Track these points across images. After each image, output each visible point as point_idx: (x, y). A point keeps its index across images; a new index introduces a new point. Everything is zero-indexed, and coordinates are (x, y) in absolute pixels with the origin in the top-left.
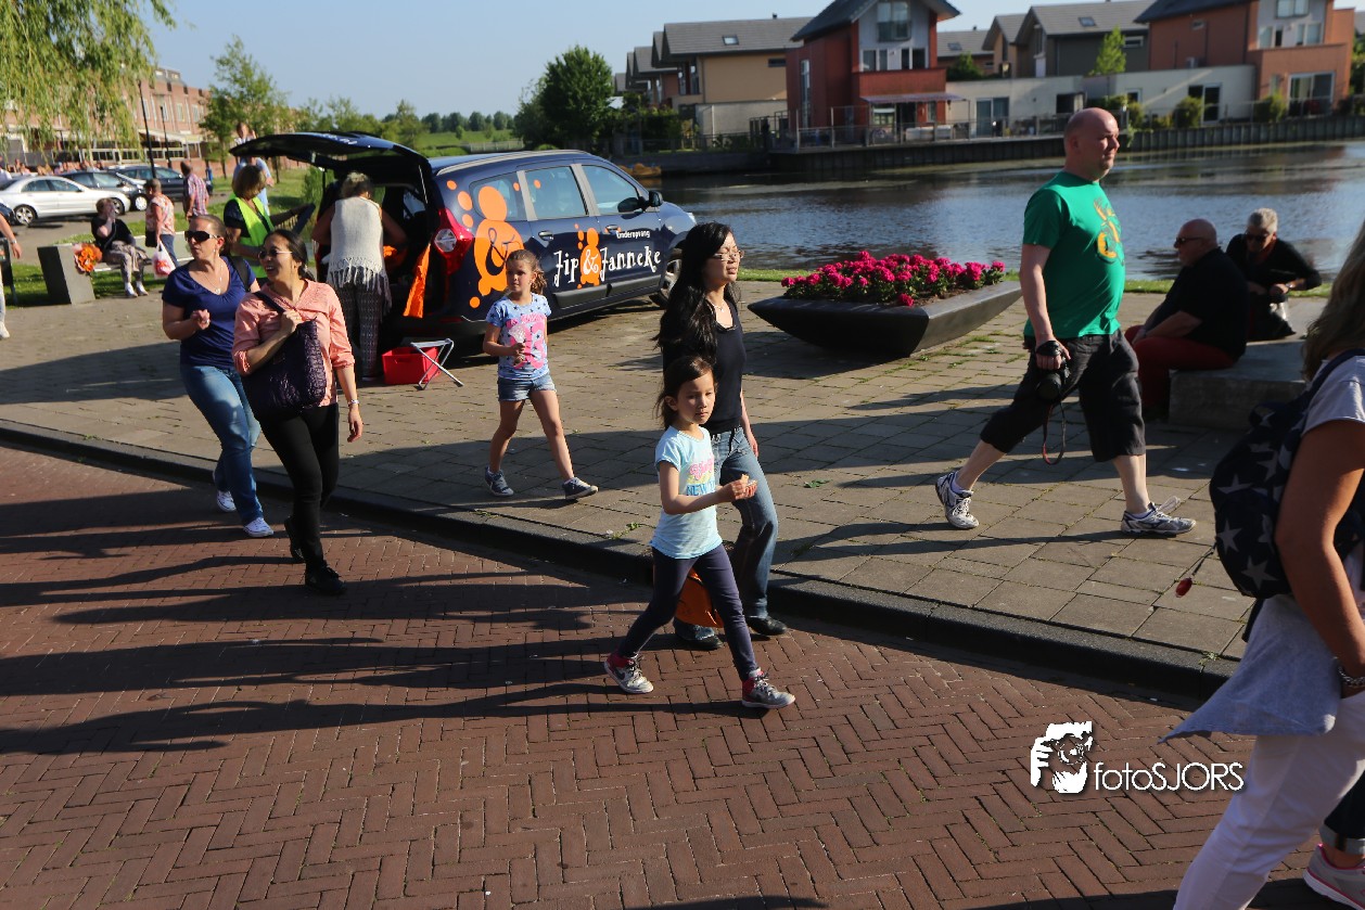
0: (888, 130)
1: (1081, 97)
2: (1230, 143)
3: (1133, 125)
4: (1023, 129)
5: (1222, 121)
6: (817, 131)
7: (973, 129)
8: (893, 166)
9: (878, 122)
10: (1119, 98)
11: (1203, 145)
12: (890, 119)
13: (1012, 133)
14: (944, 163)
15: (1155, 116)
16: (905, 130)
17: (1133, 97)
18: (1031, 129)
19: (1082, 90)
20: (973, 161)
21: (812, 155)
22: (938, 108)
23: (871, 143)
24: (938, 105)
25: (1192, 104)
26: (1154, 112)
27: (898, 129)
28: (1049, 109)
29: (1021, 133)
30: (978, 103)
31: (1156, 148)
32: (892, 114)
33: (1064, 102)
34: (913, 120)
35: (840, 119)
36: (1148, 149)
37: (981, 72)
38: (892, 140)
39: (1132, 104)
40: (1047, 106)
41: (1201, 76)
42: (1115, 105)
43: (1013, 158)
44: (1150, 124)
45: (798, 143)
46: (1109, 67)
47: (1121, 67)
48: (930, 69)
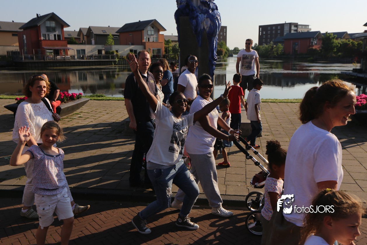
0: (51, 57)
1: (104, 50)
3: (118, 59)
4: (89, 58)
6: (29, 56)
7: (76, 57)
8: (54, 66)
9: (48, 54)
10: (113, 51)
12: (52, 53)
13: (87, 59)
14: (68, 66)
16: (56, 56)
17: (117, 51)
18: (92, 58)
19: (104, 48)
20: (77, 66)
21: (28, 63)
22: (66, 51)
23: (46, 60)
24: (66, 50)
26: (122, 55)
27: (54, 56)
28: (96, 53)
29: (89, 59)
30: (77, 50)
31: (123, 64)
32: (52, 52)
33: (100, 51)
34: (59, 54)
35: (36, 52)
36: (121, 64)
37: (77, 42)
38: (53, 59)
39: (116, 53)
40: (95, 52)
41: (132, 47)
42: (113, 53)
43: (87, 65)
44: (121, 58)
45: (23, 59)
46: (110, 43)
47: (113, 44)
48: (62, 40)
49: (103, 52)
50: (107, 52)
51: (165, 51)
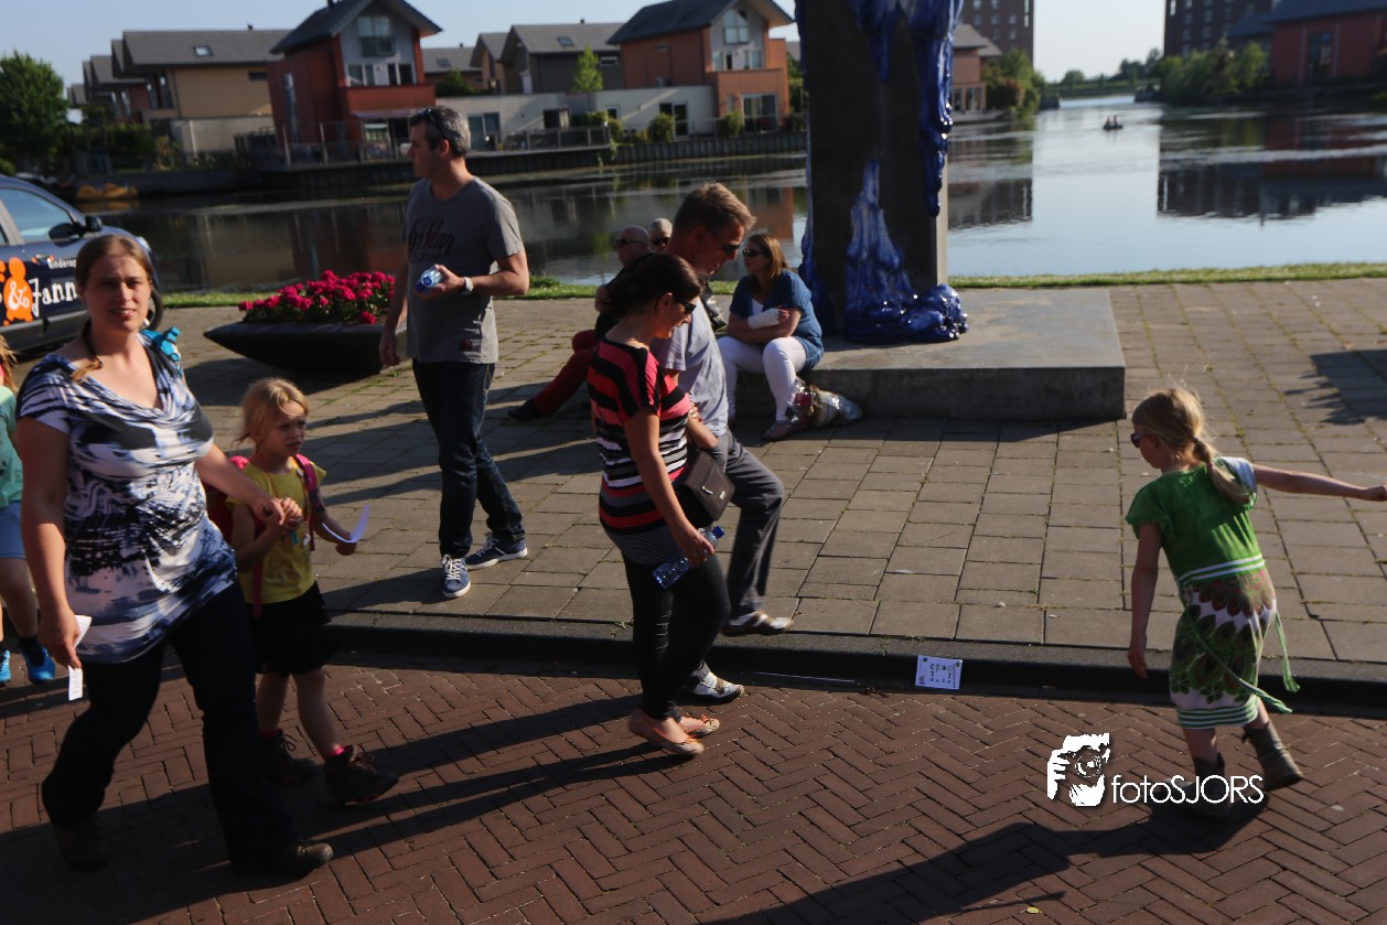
0: (382, 146)
1: (566, 113)
2: (700, 156)
3: (617, 141)
4: (515, 143)
5: (692, 136)
6: (308, 148)
8: (391, 182)
10: (599, 114)
11: (677, 158)
12: (385, 134)
13: (505, 148)
15: (634, 131)
16: (399, 145)
17: (613, 113)
18: (523, 144)
19: (566, 106)
21: (305, 173)
23: (366, 158)
25: (664, 121)
26: (632, 127)
27: (393, 146)
28: (538, 124)
29: (513, 148)
31: (638, 161)
32: (383, 130)
33: (551, 118)
35: (332, 135)
36: (630, 162)
37: (471, 88)
38: (388, 156)
39: (612, 120)
40: (535, 121)
41: (669, 95)
42: (598, 120)
43: (508, 172)
44: (629, 138)
45: (289, 160)
46: (587, 85)
47: (599, 85)
48: (418, 85)
49: (564, 120)
50: (575, 120)
51: (791, 103)
